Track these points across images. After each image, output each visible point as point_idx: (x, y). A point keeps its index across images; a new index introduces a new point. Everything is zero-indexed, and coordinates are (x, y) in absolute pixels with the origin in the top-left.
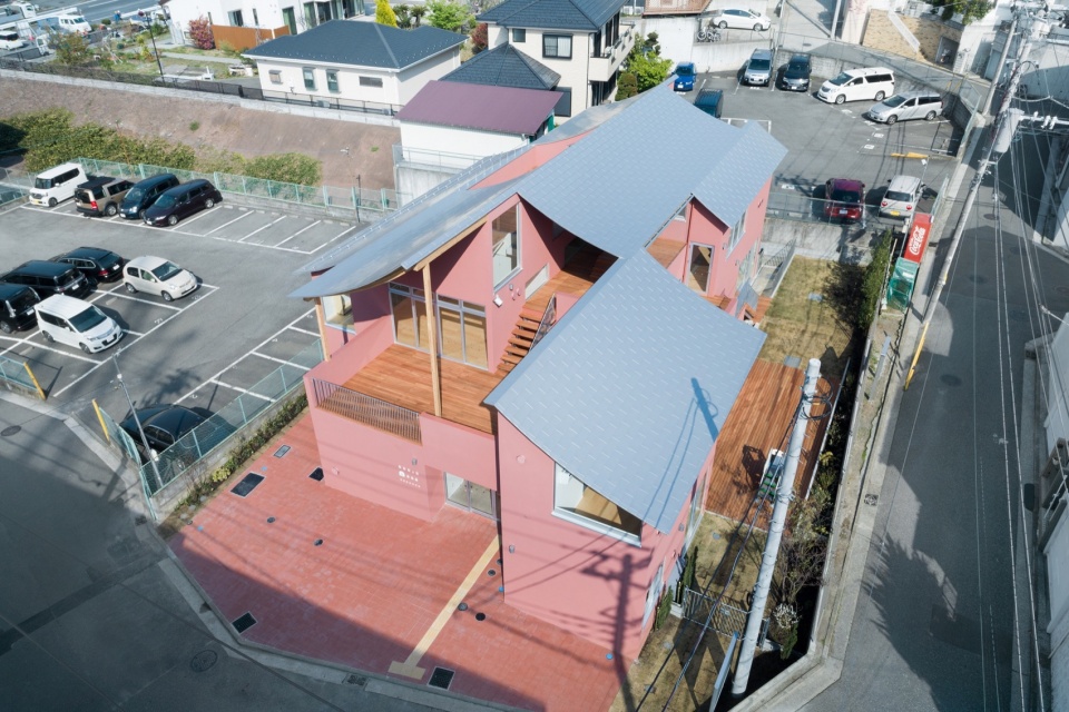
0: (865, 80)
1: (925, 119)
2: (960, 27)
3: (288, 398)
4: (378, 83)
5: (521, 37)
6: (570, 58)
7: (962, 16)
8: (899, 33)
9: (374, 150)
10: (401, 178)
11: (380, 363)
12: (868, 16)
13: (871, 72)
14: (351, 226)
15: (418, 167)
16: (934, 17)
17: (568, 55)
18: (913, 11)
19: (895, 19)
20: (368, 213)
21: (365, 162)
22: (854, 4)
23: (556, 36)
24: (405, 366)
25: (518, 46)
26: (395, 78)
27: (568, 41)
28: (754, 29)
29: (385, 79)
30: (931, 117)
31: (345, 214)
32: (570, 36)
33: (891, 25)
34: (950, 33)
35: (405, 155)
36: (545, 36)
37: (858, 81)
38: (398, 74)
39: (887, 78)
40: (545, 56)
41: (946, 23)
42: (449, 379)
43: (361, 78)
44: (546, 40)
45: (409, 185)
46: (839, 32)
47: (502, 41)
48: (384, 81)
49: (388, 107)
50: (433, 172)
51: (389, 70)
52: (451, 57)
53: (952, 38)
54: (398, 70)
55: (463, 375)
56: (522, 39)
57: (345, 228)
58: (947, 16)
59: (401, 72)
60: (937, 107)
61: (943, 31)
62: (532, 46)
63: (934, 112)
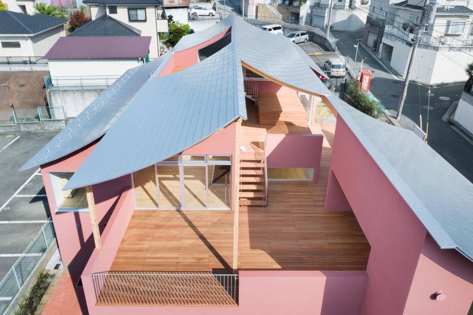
0: (272, 29)
1: (304, 42)
2: (299, 7)
3: (23, 296)
4: (17, 45)
5: (113, 10)
6: (145, 21)
7: (298, 3)
8: (273, 12)
9: (22, 86)
10: (53, 98)
11: (134, 231)
12: (257, 7)
13: (274, 26)
14: (16, 137)
15: (66, 89)
16: (284, 5)
17: (144, 19)
18: (275, 4)
19: (269, 7)
20: (27, 125)
21: (16, 94)
22: (250, 2)
23: (136, 9)
24: (158, 227)
25: (113, 16)
26: (30, 41)
27: (144, 11)
28: (209, 15)
29: (21, 42)
30: (306, 41)
31: (8, 129)
32: (145, 9)
33: (268, 9)
34: (294, 10)
35: (54, 82)
36: (129, 9)
37: (270, 30)
38: (31, 38)
39: (279, 28)
40: (130, 20)
41: (291, 6)
42: (205, 226)
43: (2, 43)
44: (130, 12)
45: (59, 101)
46: (246, 15)
47: (101, 15)
48: (21, 43)
49: (27, 59)
50: (77, 91)
51: (26, 35)
52: (60, 32)
53: (296, 12)
54: (32, 35)
55: (215, 219)
56: (116, 12)
57: (12, 139)
58: (291, 4)
59: (35, 36)
60: (307, 36)
61: (290, 10)
62: (121, 15)
63: (306, 39)
